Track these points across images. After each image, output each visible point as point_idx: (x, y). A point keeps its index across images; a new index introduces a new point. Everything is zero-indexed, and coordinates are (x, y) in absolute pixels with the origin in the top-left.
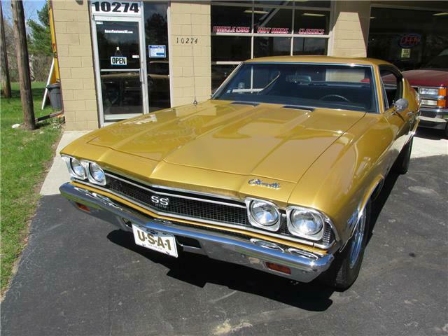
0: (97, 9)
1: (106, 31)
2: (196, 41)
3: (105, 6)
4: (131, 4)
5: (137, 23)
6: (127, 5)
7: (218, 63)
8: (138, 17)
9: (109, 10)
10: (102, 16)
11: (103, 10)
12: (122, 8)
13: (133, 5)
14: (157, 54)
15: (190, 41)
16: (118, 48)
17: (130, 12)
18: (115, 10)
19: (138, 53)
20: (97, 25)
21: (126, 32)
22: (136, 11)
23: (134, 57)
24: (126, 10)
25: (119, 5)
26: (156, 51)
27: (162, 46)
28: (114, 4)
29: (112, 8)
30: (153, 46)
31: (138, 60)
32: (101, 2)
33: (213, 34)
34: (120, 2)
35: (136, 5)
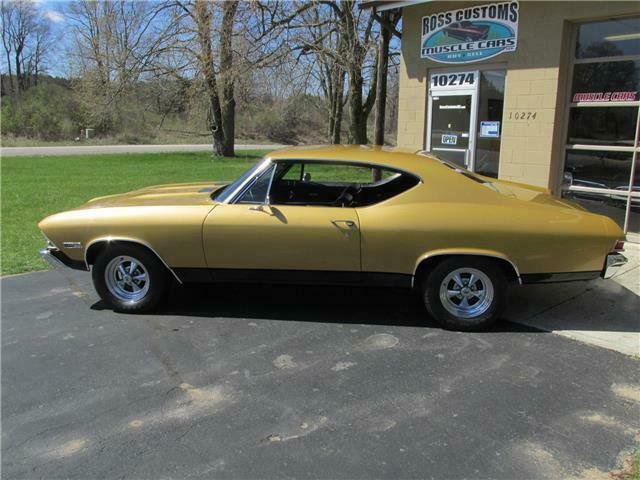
0: (436, 85)
1: (441, 107)
2: (534, 116)
3: (442, 81)
4: (467, 74)
5: (470, 96)
6: (463, 76)
7: (576, 147)
8: (470, 89)
9: (445, 84)
10: (439, 91)
11: (441, 84)
12: (457, 82)
13: (469, 75)
14: (490, 133)
15: (527, 116)
16: (449, 126)
17: (466, 84)
18: (451, 84)
19: (467, 131)
20: (434, 101)
21: (459, 107)
22: (472, 82)
23: (464, 135)
24: (461, 83)
25: (455, 79)
26: (489, 129)
27: (496, 123)
28: (450, 77)
29: (449, 81)
30: (485, 123)
31: (467, 139)
32: (439, 76)
33: (573, 105)
34: (456, 74)
35: (471, 76)
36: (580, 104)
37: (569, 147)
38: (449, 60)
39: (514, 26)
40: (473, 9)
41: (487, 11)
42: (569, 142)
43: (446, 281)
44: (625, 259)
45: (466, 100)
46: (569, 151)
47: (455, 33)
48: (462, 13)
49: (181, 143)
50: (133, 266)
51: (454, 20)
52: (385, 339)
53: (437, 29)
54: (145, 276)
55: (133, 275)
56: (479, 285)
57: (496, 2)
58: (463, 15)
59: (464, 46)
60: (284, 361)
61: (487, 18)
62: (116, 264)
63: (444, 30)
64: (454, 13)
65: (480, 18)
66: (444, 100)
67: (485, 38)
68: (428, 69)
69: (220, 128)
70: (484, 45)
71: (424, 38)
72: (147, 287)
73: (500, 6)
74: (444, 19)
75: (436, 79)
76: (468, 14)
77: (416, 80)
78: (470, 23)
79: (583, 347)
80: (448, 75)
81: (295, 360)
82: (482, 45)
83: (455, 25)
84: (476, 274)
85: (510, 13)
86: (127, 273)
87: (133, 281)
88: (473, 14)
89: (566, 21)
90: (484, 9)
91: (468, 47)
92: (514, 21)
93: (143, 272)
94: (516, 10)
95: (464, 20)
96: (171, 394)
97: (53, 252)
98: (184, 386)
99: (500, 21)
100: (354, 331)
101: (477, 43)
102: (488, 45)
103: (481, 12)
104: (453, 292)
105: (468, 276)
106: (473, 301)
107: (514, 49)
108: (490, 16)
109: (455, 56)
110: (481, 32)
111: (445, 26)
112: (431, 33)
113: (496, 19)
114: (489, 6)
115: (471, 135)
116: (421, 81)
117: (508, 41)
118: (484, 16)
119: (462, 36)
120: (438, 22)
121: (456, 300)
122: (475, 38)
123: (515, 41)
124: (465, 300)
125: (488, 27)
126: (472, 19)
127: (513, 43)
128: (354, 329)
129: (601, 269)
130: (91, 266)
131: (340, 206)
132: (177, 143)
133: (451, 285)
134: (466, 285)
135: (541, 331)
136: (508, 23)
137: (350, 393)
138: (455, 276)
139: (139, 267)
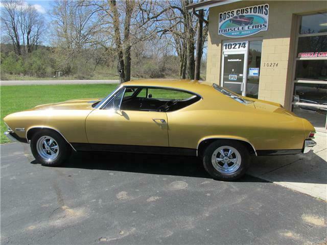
0: (226, 48)
1: (229, 60)
2: (277, 65)
3: (229, 47)
4: (242, 43)
5: (244, 54)
6: (240, 44)
8: (244, 51)
9: (231, 48)
10: (228, 52)
11: (229, 48)
12: (237, 46)
13: (243, 43)
14: (254, 74)
15: (273, 64)
16: (233, 70)
17: (241, 48)
18: (234, 48)
19: (242, 73)
20: (225, 57)
21: (238, 60)
22: (244, 47)
23: (241, 75)
24: (239, 48)
25: (236, 45)
26: (253, 72)
27: (257, 69)
28: (234, 44)
29: (233, 46)
30: (251, 68)
31: (242, 77)
32: (228, 44)
33: (297, 59)
34: (237, 43)
35: (244, 44)
36: (301, 59)
37: (296, 82)
38: (233, 36)
39: (266, 17)
40: (245, 8)
41: (252, 9)
42: (295, 79)
43: (215, 153)
44: (315, 143)
45: (242, 56)
46: (296, 84)
47: (236, 22)
48: (239, 11)
49: (106, 79)
50: (51, 142)
51: (235, 15)
52: (180, 184)
53: (227, 19)
54: (57, 147)
55: (51, 146)
56: (234, 156)
57: (257, 5)
58: (240, 12)
59: (240, 28)
60: (122, 195)
61: (253, 13)
62: (42, 140)
63: (230, 20)
64: (235, 11)
65: (249, 13)
66: (231, 57)
67: (251, 24)
68: (222, 41)
69: (123, 71)
70: (251, 27)
71: (220, 24)
72: (58, 153)
73: (259, 7)
74: (230, 14)
75: (226, 45)
76: (242, 11)
77: (215, 45)
78: (243, 16)
79: (290, 192)
80: (232, 43)
81: (128, 194)
82: (250, 27)
83: (236, 17)
84: (232, 150)
85: (264, 10)
86: (48, 145)
87: (51, 149)
88: (245, 11)
89: (293, 14)
90: (251, 9)
91: (243, 28)
92: (266, 14)
93: (56, 145)
94: (268, 9)
95: (240, 14)
96: (55, 212)
97: (11, 134)
98: (64, 207)
99: (259, 15)
100: (164, 179)
101: (247, 26)
102: (253, 28)
103: (249, 10)
104: (219, 159)
105: (228, 150)
106: (231, 164)
107: (266, 30)
108: (254, 12)
109: (236, 34)
110: (249, 21)
111: (231, 18)
112: (223, 21)
113: (257, 14)
114: (253, 7)
115: (244, 75)
116: (218, 45)
117: (263, 25)
118: (251, 12)
119: (240, 23)
120: (227, 16)
121: (221, 164)
122: (246, 24)
123: (267, 25)
124: (226, 164)
125: (253, 18)
126: (244, 14)
127: (266, 26)
128: (165, 178)
129: (302, 148)
130: (30, 141)
131: (159, 111)
132: (103, 79)
133: (218, 155)
134: (226, 156)
135: (268, 182)
136: (263, 15)
137: (153, 215)
138: (220, 150)
139: (54, 142)
